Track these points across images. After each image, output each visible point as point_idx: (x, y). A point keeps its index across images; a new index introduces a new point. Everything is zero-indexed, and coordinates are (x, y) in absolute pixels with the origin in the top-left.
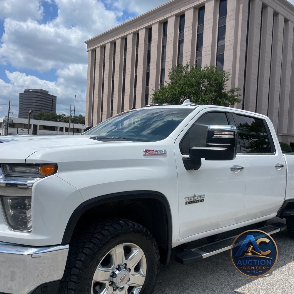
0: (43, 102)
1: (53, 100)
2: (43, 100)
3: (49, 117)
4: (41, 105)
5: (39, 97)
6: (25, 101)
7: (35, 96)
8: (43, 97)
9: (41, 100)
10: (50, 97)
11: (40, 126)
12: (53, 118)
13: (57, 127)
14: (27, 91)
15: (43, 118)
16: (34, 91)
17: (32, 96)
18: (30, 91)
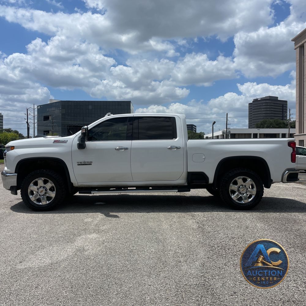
0: (273, 109)
1: (283, 105)
2: (273, 107)
3: (271, 124)
4: (271, 112)
5: (269, 104)
6: (254, 111)
7: (264, 104)
8: (273, 104)
9: (271, 107)
10: (280, 103)
11: (260, 134)
12: (277, 125)
13: (279, 134)
14: (256, 101)
15: (266, 126)
16: (263, 99)
17: (261, 104)
18: (259, 99)
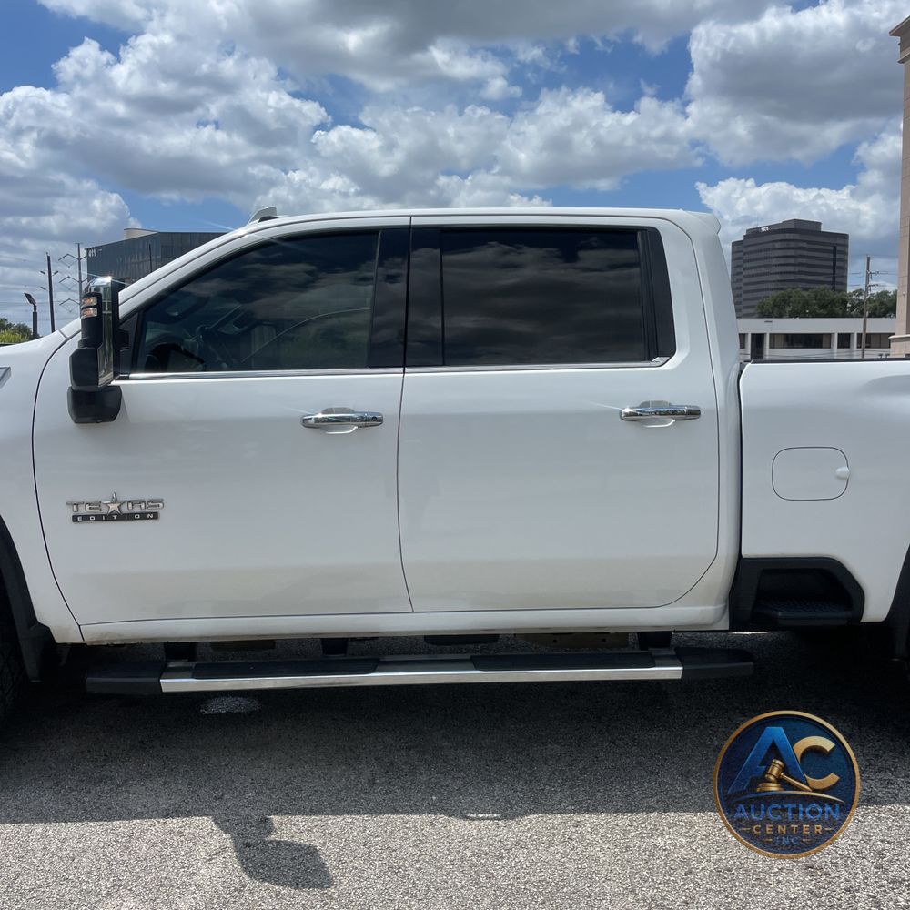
0: (804, 261)
1: (835, 247)
2: (805, 253)
3: (806, 304)
4: (797, 269)
5: (792, 245)
6: (748, 265)
7: (777, 245)
8: (805, 245)
9: (799, 252)
10: (826, 240)
11: (772, 336)
12: (823, 307)
13: (830, 335)
14: (754, 234)
15: (788, 309)
16: (776, 230)
17: (770, 246)
18: (763, 230)
